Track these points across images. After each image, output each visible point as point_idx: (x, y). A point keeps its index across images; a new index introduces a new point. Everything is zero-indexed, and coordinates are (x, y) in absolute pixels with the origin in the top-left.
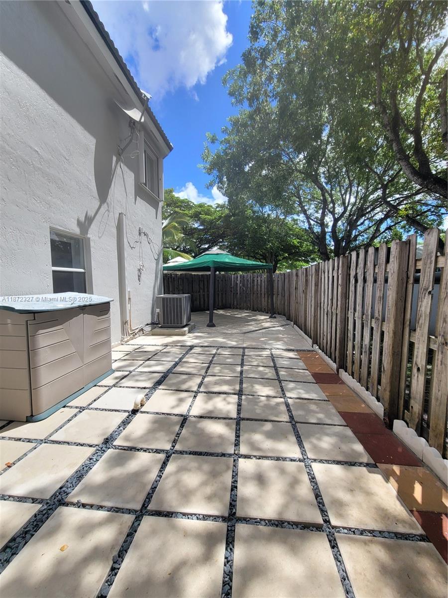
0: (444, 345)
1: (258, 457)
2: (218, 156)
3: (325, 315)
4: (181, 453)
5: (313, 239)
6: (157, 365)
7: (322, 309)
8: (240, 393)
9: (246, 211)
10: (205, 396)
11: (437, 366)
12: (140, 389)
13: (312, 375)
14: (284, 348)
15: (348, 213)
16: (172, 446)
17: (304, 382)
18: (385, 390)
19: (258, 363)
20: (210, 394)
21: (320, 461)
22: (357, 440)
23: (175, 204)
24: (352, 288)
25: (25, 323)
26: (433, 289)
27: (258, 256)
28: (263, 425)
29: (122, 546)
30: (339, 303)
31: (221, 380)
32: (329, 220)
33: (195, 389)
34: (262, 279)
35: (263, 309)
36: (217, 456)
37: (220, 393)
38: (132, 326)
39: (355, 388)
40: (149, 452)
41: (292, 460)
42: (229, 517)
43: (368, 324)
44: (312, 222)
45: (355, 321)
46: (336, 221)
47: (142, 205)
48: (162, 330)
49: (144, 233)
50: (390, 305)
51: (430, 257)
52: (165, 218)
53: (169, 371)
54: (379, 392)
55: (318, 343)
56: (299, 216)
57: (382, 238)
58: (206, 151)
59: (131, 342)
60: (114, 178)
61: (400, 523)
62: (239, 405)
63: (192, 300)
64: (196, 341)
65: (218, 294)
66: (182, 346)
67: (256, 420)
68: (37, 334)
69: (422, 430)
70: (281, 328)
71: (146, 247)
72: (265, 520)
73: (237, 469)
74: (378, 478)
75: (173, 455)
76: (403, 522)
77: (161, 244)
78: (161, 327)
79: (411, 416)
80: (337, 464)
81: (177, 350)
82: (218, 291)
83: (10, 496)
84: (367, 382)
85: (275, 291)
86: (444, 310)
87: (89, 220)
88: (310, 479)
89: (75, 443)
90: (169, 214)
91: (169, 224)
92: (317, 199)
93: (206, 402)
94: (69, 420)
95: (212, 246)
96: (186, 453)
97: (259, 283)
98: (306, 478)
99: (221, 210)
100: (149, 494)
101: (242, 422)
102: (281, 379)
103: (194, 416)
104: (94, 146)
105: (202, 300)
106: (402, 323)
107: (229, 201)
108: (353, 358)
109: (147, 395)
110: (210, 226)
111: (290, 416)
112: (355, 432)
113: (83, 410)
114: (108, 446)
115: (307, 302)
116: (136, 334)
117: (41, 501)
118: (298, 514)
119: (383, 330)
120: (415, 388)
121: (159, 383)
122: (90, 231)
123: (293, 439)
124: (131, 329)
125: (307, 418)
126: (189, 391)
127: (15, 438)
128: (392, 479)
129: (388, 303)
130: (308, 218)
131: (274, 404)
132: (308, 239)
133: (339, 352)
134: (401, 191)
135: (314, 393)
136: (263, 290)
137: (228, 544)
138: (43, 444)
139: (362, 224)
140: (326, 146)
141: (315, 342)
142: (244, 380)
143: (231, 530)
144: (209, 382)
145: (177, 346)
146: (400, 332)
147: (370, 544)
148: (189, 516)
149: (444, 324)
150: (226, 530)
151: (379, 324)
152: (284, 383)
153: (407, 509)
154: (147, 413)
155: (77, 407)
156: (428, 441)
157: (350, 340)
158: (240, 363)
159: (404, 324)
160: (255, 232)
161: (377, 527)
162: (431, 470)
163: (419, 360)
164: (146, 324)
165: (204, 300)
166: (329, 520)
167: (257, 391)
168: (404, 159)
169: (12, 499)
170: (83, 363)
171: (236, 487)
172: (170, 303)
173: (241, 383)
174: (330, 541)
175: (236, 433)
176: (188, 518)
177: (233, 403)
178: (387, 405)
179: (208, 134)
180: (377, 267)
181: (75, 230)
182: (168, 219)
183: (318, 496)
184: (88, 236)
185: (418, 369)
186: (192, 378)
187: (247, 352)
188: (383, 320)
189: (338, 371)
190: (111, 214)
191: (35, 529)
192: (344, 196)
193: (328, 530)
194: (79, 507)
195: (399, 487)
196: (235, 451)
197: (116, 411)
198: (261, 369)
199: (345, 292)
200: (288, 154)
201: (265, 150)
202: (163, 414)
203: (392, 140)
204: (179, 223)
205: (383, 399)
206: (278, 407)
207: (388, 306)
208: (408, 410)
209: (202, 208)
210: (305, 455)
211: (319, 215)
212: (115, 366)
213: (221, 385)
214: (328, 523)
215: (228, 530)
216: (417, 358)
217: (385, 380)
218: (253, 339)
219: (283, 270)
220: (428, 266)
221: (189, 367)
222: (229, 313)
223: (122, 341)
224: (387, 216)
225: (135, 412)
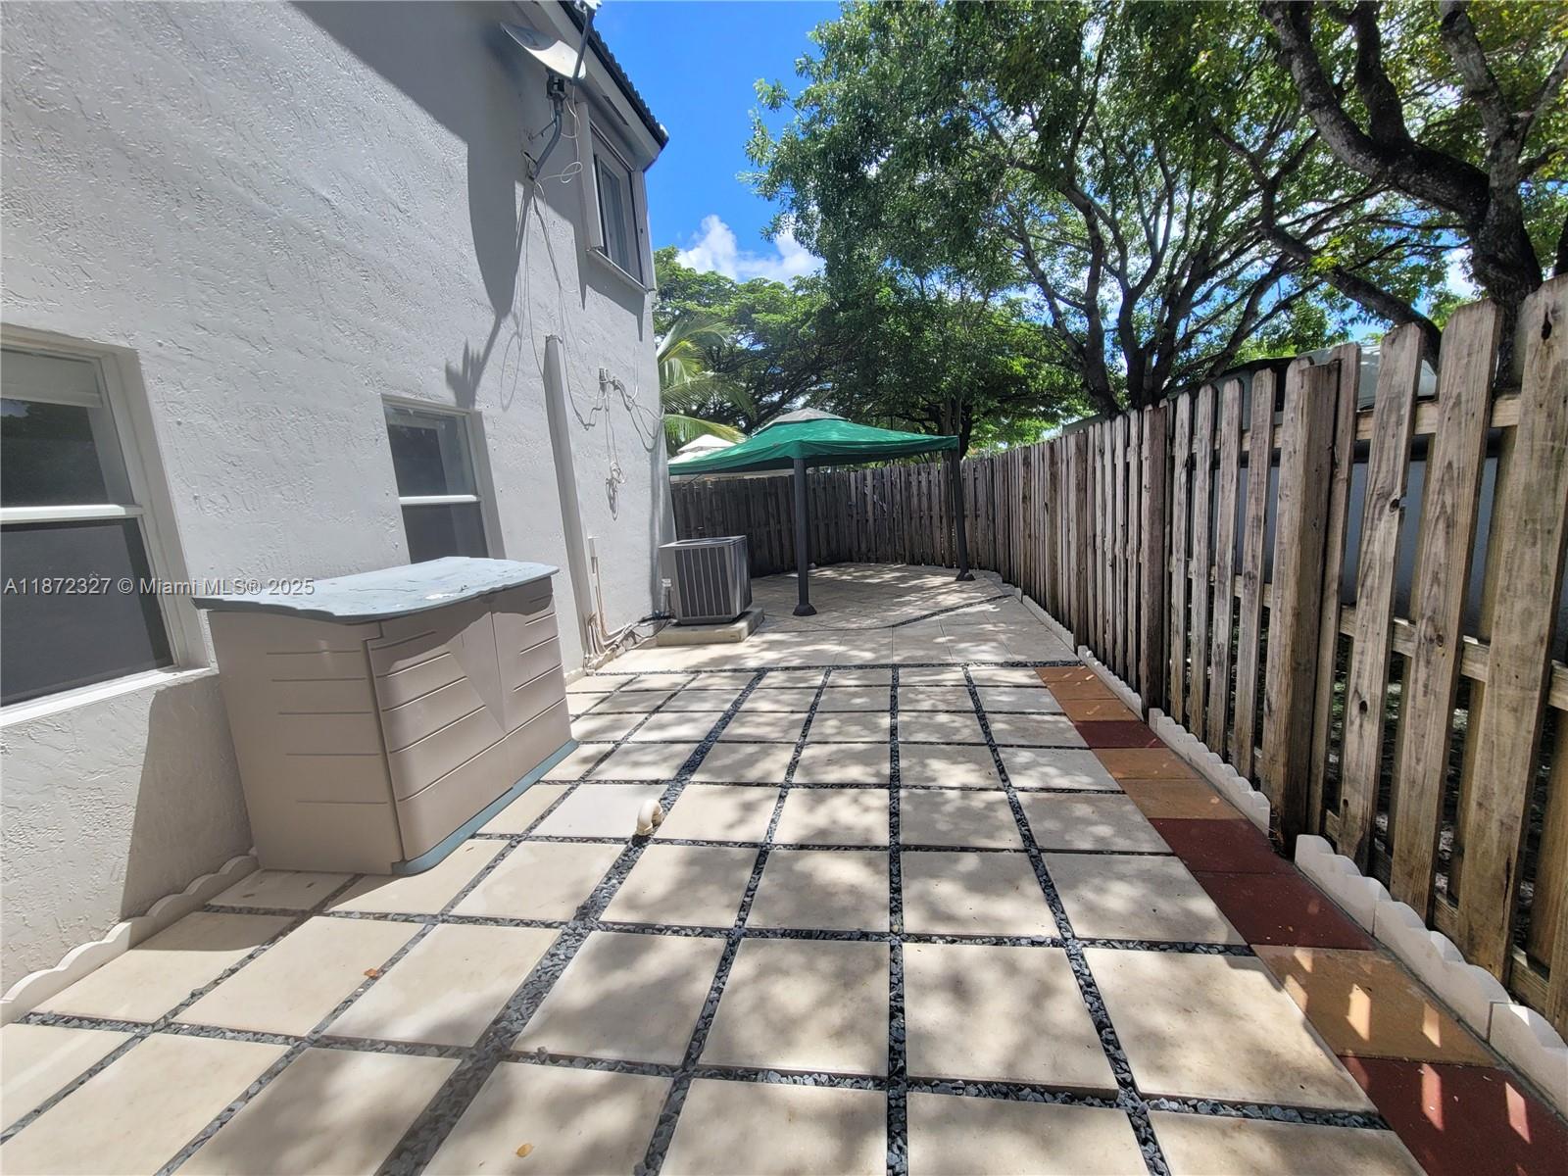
0: (1435, 644)
1: (950, 939)
2: (794, 146)
3: (1109, 569)
4: (763, 933)
5: (1066, 354)
6: (679, 723)
7: (1099, 552)
8: (893, 783)
9: (878, 291)
10: (805, 794)
11: (1414, 697)
12: (645, 785)
13: (1077, 727)
14: (1000, 659)
15: (1163, 271)
16: (740, 920)
17: (1056, 747)
18: (1273, 759)
19: (933, 705)
20: (819, 789)
21: (1104, 944)
22: (1200, 888)
23: (683, 289)
24: (1180, 495)
25: (361, 648)
26: (1404, 494)
27: (917, 413)
28: (956, 861)
29: (652, 1145)
30: (1145, 536)
31: (843, 751)
32: (1110, 295)
33: (780, 777)
34: (931, 478)
35: (939, 559)
36: (849, 939)
37: (842, 786)
38: (605, 627)
39: (1194, 757)
40: (686, 935)
41: (1033, 943)
42: (889, 1077)
43: (1224, 592)
44: (1062, 306)
45: (1189, 582)
46: (1131, 296)
47: (601, 308)
48: (681, 633)
49: (613, 383)
50: (1285, 540)
51: (1395, 405)
52: (661, 331)
53: (712, 737)
54: (1258, 765)
55: (1092, 642)
56: (1023, 290)
57: (1264, 334)
58: (758, 134)
59: (607, 668)
60: (524, 243)
61: (1312, 1085)
62: (894, 813)
63: (751, 548)
64: (771, 656)
65: (817, 526)
66: (735, 670)
67: (939, 849)
68: (392, 670)
69: (1373, 859)
70: (989, 607)
71: (621, 421)
72: (975, 1083)
73: (902, 969)
74: (1256, 979)
75: (743, 939)
76: (1322, 1081)
77: (658, 407)
78: (678, 625)
79: (1344, 823)
80: (1148, 949)
81: (725, 681)
82: (817, 518)
83: (388, 1043)
84: (1226, 740)
85: (969, 506)
86: (1433, 550)
87: (475, 365)
88: (1081, 987)
89: (512, 920)
90: (669, 318)
91: (672, 345)
92: (1073, 237)
93: (811, 809)
94: (490, 868)
95: (791, 398)
96: (775, 933)
97: (924, 489)
98: (1070, 984)
99: (810, 296)
100: (697, 1030)
101: (903, 855)
102: (997, 742)
103: (785, 846)
104: (466, 164)
105: (775, 544)
106: (1319, 587)
107: (830, 270)
108: (1185, 677)
109: (665, 799)
110: (780, 340)
111: (1023, 836)
112: (1192, 869)
113: (519, 842)
114: (589, 925)
115: (1056, 533)
116: (618, 647)
117: (458, 1052)
118: (1055, 1067)
119: (1267, 605)
120: (1355, 756)
121: (690, 767)
122: (480, 394)
123: (1035, 890)
124: (603, 636)
125: (1067, 838)
126: (766, 785)
127: (374, 914)
128: (1290, 981)
129: (1281, 533)
130: (1050, 294)
131: (982, 805)
132: (1051, 354)
133: (1148, 665)
134: (1322, 193)
135: (1084, 773)
136: (936, 508)
137: (891, 1137)
138: (440, 927)
139: (1206, 297)
140: (1096, 82)
141: (1082, 639)
142: (901, 748)
143: (897, 1106)
144: (814, 760)
145: (725, 671)
146: (1314, 610)
147: (1236, 1135)
148: (796, 1078)
149: (1435, 588)
150: (886, 1106)
151: (1254, 592)
152: (1003, 752)
153: (1330, 1052)
154: (671, 842)
155: (502, 837)
156: (1387, 887)
157: (1177, 632)
158: (888, 707)
159: (1322, 593)
160: (905, 347)
161: (1253, 1094)
162: (1397, 960)
163: (1365, 683)
164: (640, 619)
165: (781, 546)
166: (1132, 1080)
167: (937, 775)
168: (1325, 103)
169: (394, 1049)
170: (503, 728)
171: (902, 1010)
172: (697, 564)
173: (894, 756)
174: (1136, 1128)
175: (891, 882)
176: (795, 1082)
177: (878, 809)
178: (1278, 799)
179: (762, 85)
180: (1248, 435)
181: (443, 396)
182: (670, 334)
183: (1102, 1025)
184: (478, 407)
185: (1363, 707)
186: (770, 751)
187: (904, 677)
188: (1267, 579)
189: (1146, 713)
190: (526, 342)
191: (455, 1111)
192: (1152, 223)
193: (1130, 1103)
194: (543, 1063)
195: (1309, 1001)
196: (891, 925)
197: (595, 840)
198: (943, 718)
199: (1160, 506)
200: (986, 118)
201: (920, 113)
202: (708, 842)
203: (1290, 51)
204: (698, 340)
205: (1268, 782)
206: (993, 814)
207: (1281, 543)
208: (1336, 811)
209: (758, 295)
210: (1068, 931)
211: (1081, 284)
212: (577, 729)
213: (843, 766)
214: (1130, 1088)
215: (890, 1107)
216: (1359, 677)
217: (1273, 732)
218: (917, 642)
219: (989, 447)
220: (1390, 432)
221: (759, 725)
222: (849, 574)
223: (585, 666)
224: (1277, 271)
225: (640, 841)
